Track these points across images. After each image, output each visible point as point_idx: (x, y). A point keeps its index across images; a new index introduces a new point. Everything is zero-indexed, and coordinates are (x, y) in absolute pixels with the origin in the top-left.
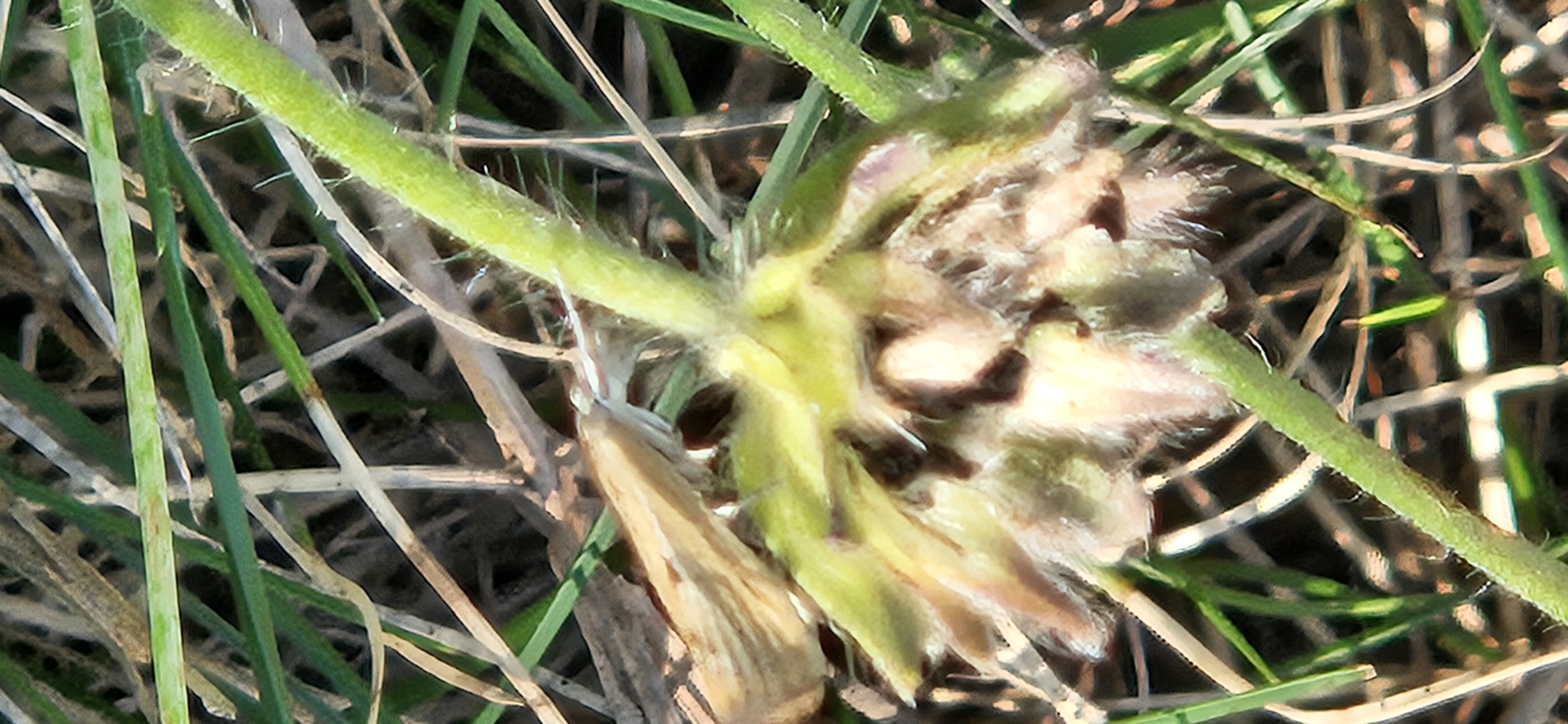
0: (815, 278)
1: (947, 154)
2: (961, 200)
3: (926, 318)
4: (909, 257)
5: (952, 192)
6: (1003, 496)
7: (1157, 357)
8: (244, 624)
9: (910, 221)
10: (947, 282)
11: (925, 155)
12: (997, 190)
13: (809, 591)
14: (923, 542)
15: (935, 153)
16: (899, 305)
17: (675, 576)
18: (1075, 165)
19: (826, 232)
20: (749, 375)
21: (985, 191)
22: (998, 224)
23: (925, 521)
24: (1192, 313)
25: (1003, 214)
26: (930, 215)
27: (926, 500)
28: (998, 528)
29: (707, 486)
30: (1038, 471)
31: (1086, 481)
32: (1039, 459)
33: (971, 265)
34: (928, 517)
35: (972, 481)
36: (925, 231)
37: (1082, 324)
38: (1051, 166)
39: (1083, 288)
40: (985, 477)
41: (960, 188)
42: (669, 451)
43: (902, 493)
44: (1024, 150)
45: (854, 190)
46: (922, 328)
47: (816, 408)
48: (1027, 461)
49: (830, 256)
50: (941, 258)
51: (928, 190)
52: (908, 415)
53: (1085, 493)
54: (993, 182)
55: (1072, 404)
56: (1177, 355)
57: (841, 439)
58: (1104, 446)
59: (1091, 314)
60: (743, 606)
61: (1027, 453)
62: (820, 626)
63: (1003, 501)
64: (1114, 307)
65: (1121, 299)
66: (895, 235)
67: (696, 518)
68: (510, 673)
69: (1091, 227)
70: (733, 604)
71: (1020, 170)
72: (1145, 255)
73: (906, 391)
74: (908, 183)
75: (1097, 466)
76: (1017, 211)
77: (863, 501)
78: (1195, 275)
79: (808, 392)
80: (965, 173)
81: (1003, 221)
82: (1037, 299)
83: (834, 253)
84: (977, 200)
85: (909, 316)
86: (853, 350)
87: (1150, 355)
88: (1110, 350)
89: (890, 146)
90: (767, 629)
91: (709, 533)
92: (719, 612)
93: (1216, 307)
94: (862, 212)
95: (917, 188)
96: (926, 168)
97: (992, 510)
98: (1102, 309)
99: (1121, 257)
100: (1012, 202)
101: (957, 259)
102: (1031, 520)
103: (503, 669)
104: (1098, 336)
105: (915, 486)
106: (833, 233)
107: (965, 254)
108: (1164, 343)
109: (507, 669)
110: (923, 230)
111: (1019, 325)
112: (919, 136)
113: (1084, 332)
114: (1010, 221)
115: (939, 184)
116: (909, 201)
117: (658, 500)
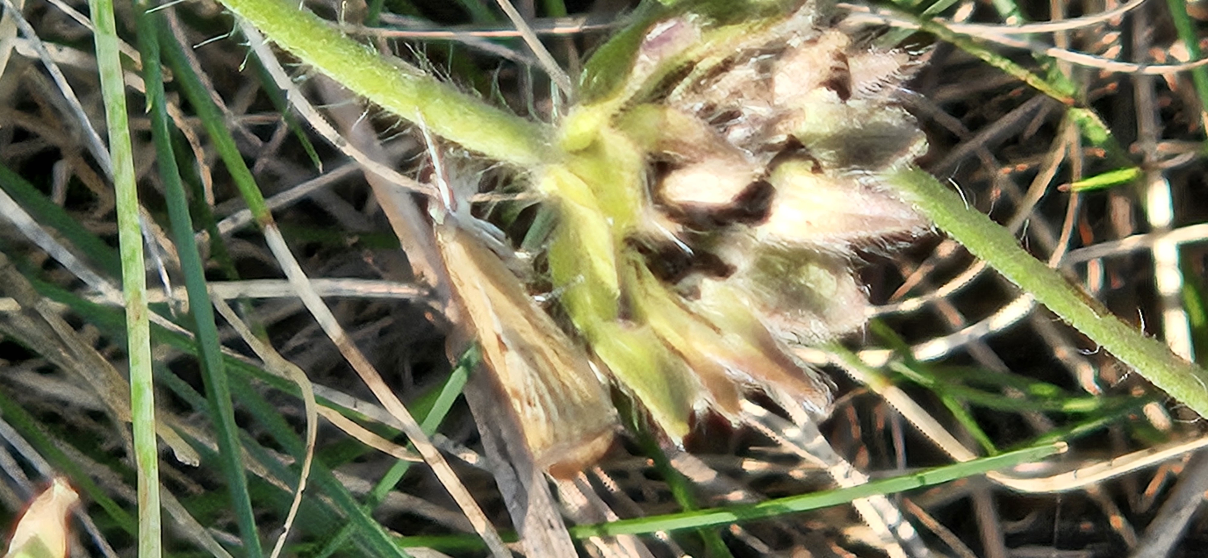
0: (612, 123)
1: (714, 30)
2: (726, 66)
3: (695, 155)
4: (686, 107)
5: (717, 60)
6: (753, 291)
7: (873, 189)
8: (208, 394)
9: (687, 81)
10: (713, 128)
11: (697, 30)
12: (753, 60)
13: (605, 360)
14: (693, 326)
15: (704, 29)
16: (676, 144)
17: (502, 346)
18: (813, 42)
19: (622, 88)
20: (561, 195)
21: (743, 61)
22: (752, 85)
23: (692, 309)
24: (901, 156)
25: (757, 77)
26: (703, 77)
27: (694, 293)
28: (750, 316)
29: (530, 280)
30: (781, 273)
31: (818, 282)
32: (783, 264)
33: (731, 115)
34: (697, 306)
35: (729, 280)
36: (699, 90)
37: (816, 162)
38: (795, 42)
39: (818, 136)
40: (739, 277)
41: (725, 56)
42: (501, 253)
43: (675, 287)
44: (773, 29)
45: (643, 57)
46: (694, 163)
47: (610, 221)
48: (773, 266)
49: (624, 106)
50: (710, 109)
51: (701, 59)
52: (680, 228)
53: (816, 291)
54: (750, 53)
55: (809, 223)
56: (888, 187)
57: (630, 244)
58: (832, 255)
59: (825, 156)
60: (554, 370)
61: (773, 259)
62: (612, 387)
63: (754, 296)
64: (839, 150)
65: (848, 146)
66: (675, 92)
67: (519, 303)
68: (414, 438)
69: (824, 89)
70: (547, 369)
71: (769, 44)
72: (866, 112)
73: (680, 209)
74: (684, 52)
75: (827, 272)
76: (767, 75)
77: (647, 294)
78: (904, 127)
79: (605, 209)
80: (728, 46)
81: (757, 83)
82: (784, 142)
83: (627, 103)
84: (737, 67)
85: (684, 153)
86: (640, 177)
87: (868, 187)
88: (837, 183)
89: (671, 23)
90: (571, 388)
91: (529, 315)
92: (536, 375)
93: (919, 152)
94: (650, 72)
95: (691, 55)
96: (699, 41)
97: (746, 302)
98: (833, 152)
99: (848, 113)
100: (764, 68)
101: (721, 110)
102: (776, 311)
103: (408, 435)
104: (829, 173)
105: (687, 282)
106: (627, 88)
107: (728, 108)
108: (878, 178)
109: (411, 434)
110: (696, 88)
111: (767, 162)
112: (693, 17)
113: (817, 169)
114: (762, 83)
115: (711, 53)
116: (686, 66)
117: (492, 289)
